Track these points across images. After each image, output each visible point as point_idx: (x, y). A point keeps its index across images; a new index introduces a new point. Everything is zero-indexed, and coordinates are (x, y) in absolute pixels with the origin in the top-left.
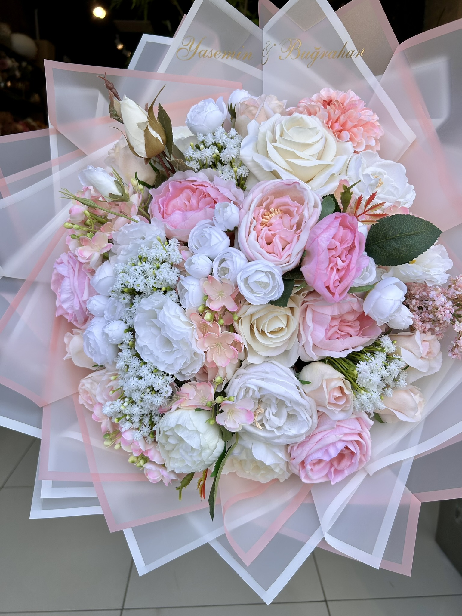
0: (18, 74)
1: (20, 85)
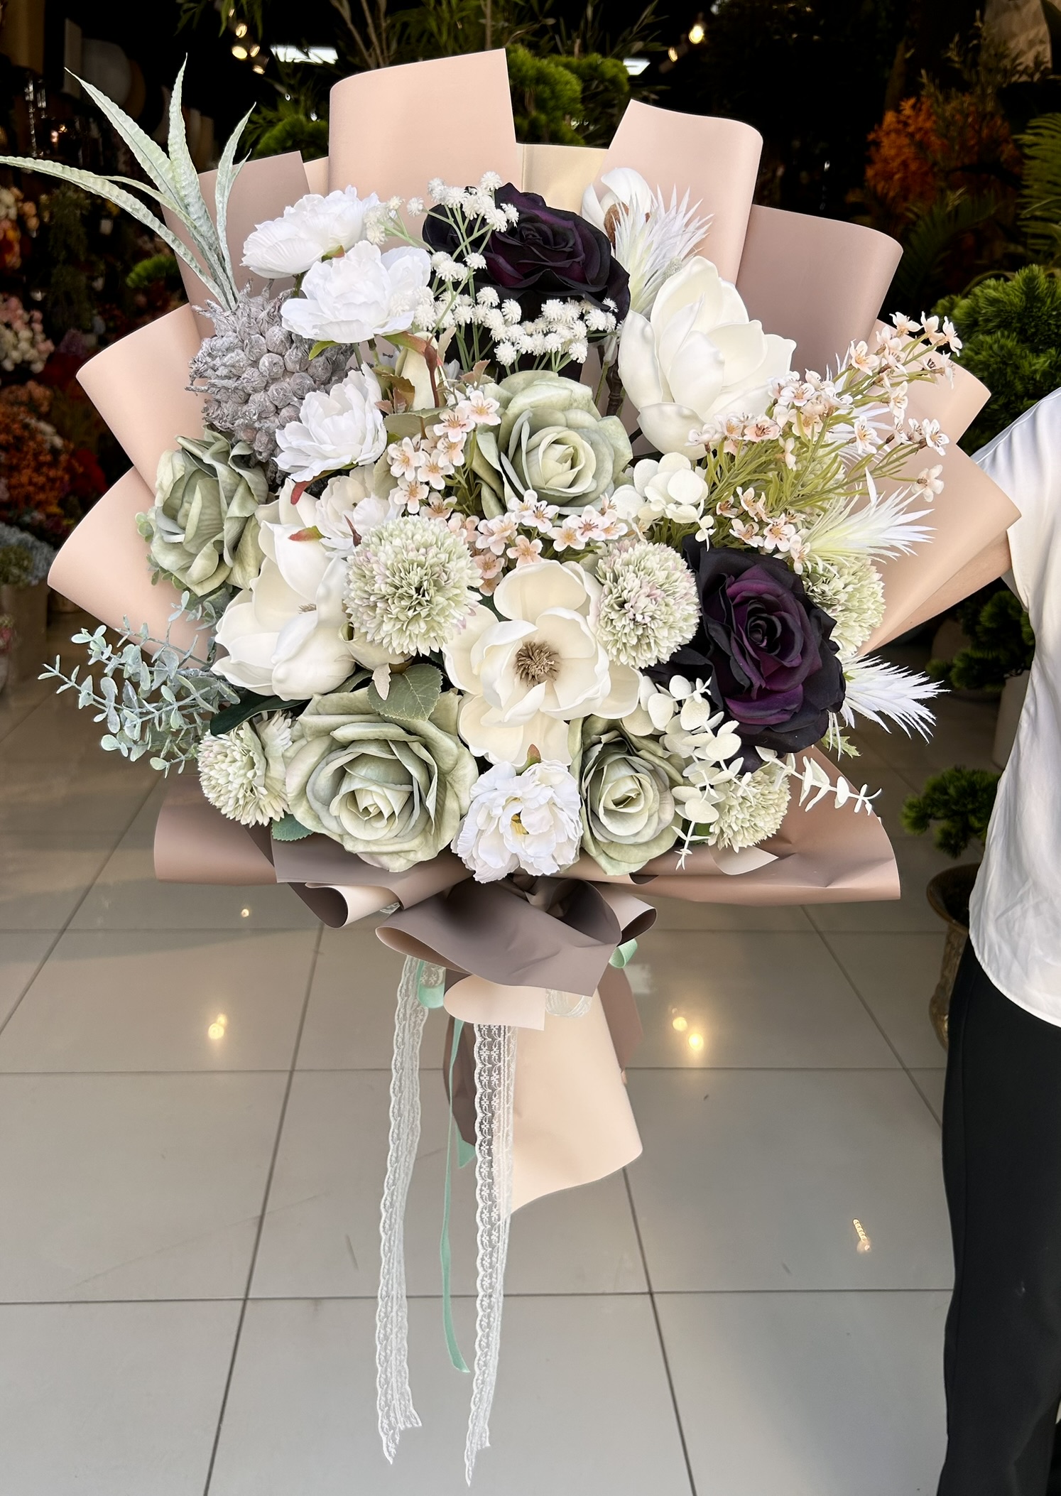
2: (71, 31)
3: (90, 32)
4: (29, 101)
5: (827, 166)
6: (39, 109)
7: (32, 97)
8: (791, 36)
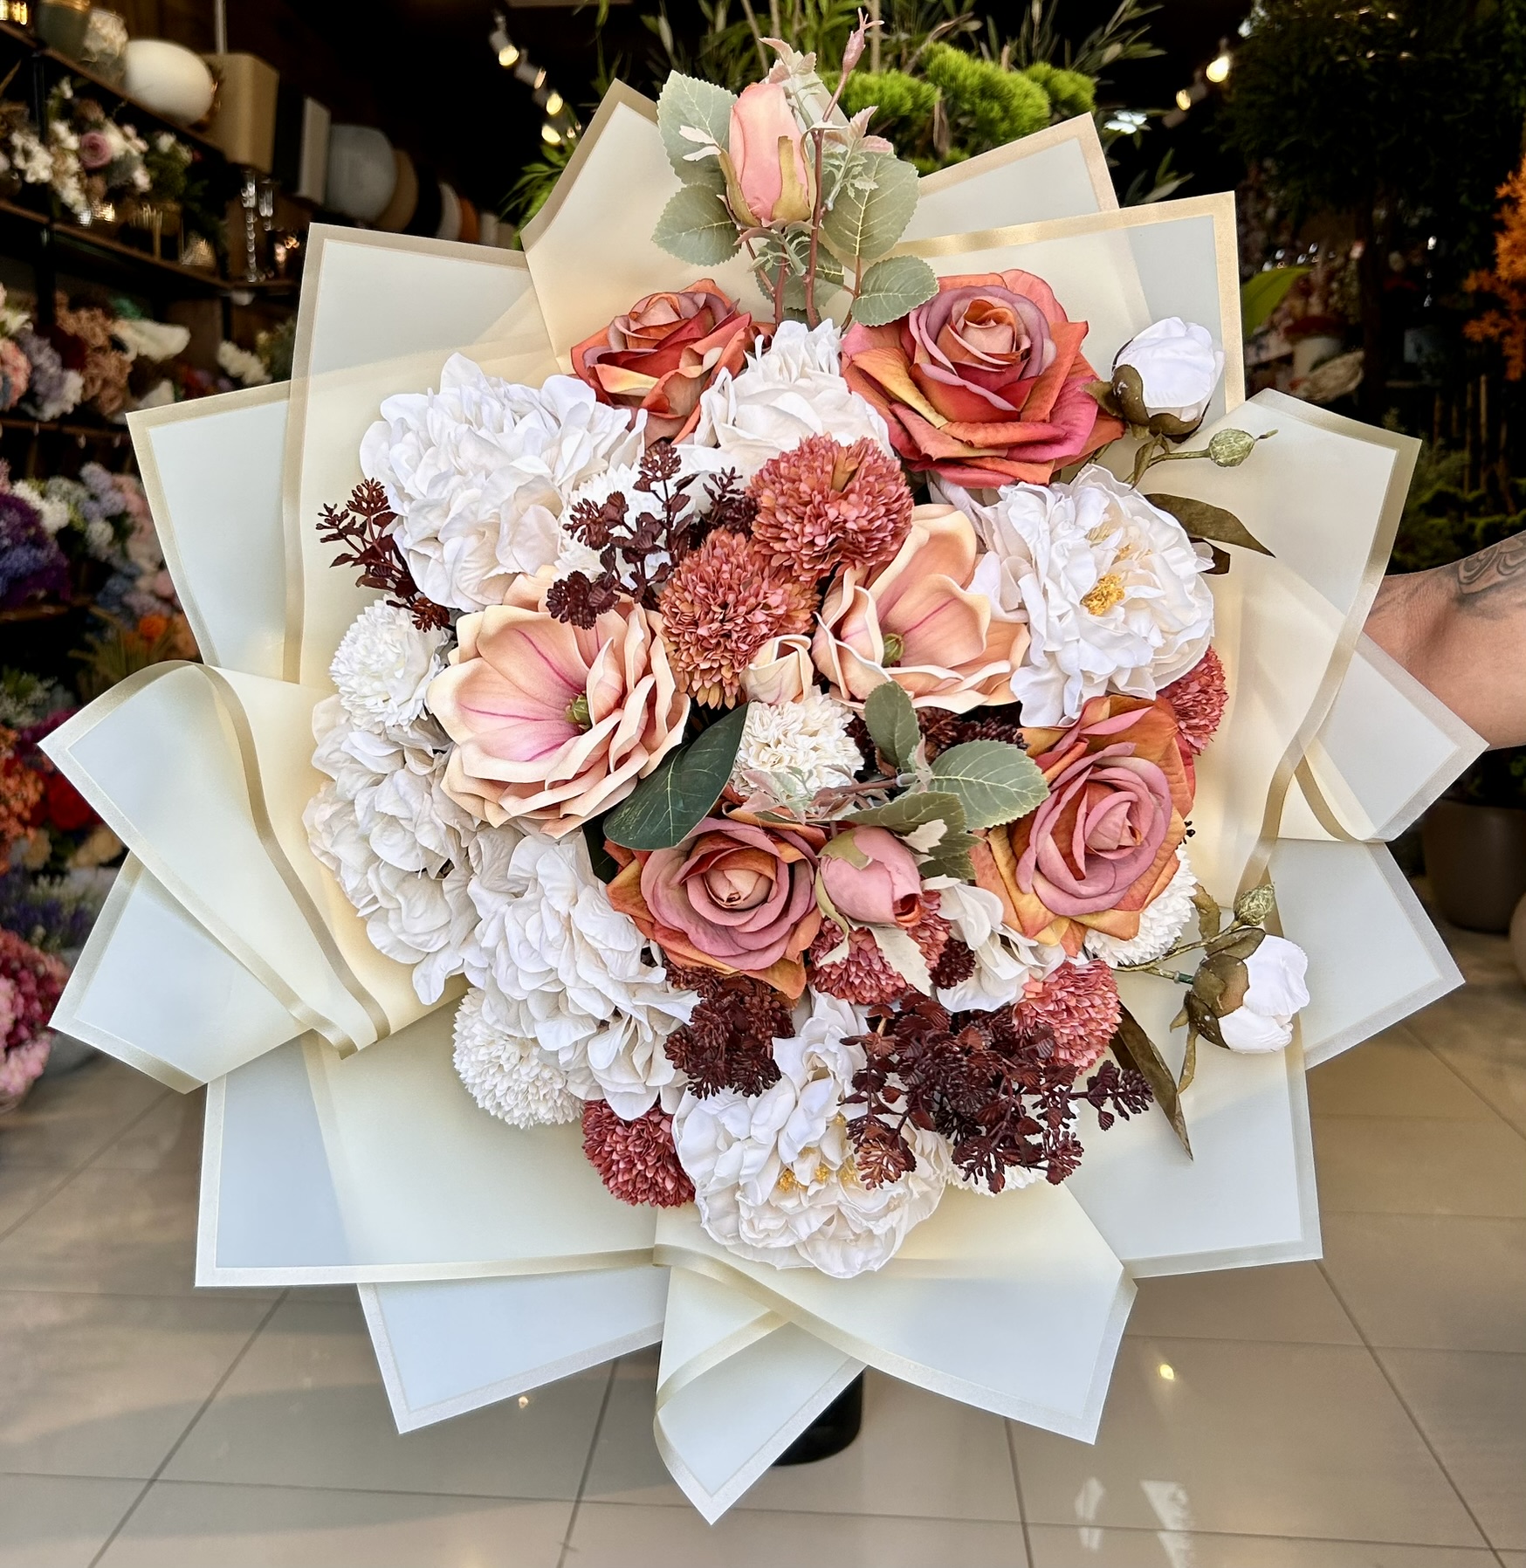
2: (314, 115)
3: (341, 115)
4: (248, 208)
5: (1432, 242)
6: (262, 219)
7: (251, 203)
8: (1364, 55)
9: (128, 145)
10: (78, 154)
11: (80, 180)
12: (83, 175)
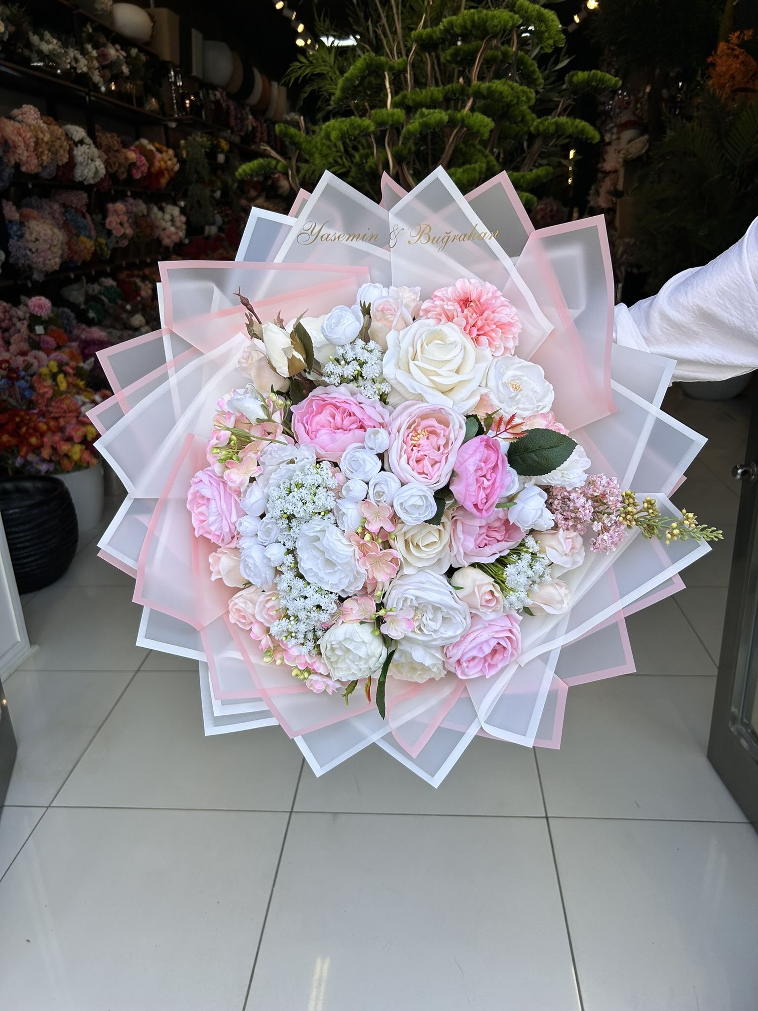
0: (125, 70)
1: (129, 86)
2: (196, 36)
3: (208, 36)
4: (171, 82)
5: (680, 84)
6: (178, 87)
7: (173, 79)
9: (118, 54)
10: (97, 58)
11: (99, 72)
12: (101, 69)
